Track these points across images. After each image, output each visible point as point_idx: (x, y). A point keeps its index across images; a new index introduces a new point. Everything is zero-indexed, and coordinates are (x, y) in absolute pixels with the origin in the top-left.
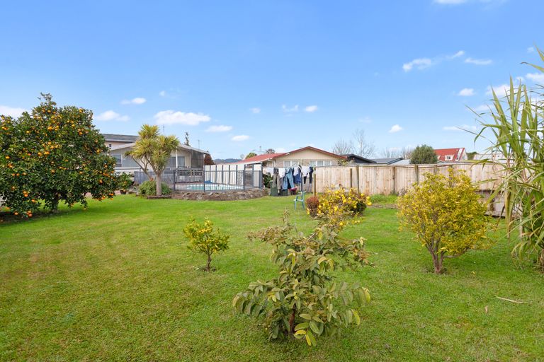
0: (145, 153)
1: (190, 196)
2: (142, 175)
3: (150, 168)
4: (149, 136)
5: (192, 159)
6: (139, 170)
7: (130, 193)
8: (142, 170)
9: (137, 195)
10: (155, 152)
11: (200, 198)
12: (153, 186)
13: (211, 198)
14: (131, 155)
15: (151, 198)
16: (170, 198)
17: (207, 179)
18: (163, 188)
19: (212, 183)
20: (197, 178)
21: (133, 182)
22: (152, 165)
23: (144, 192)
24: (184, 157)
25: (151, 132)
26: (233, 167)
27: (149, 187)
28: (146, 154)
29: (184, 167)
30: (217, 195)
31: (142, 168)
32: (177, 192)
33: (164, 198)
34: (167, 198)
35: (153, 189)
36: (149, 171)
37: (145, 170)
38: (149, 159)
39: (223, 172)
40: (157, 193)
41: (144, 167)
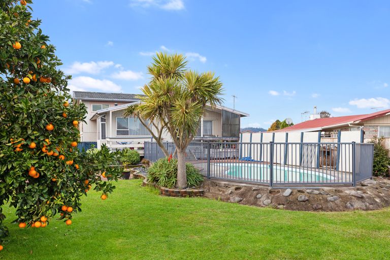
0: (160, 107)
1: (243, 195)
2: (155, 146)
3: (167, 137)
4: (168, 74)
5: (223, 124)
6: (150, 140)
7: (136, 177)
8: (154, 140)
9: (144, 184)
10: (178, 103)
11: (264, 199)
12: (171, 169)
13: (291, 204)
14: (136, 112)
15: (169, 194)
16: (201, 194)
17: (245, 154)
18: (189, 173)
19: (254, 161)
20: (230, 152)
21: (142, 158)
22: (171, 130)
23: (156, 180)
24: (211, 121)
25: (172, 65)
26: (294, 136)
27: (164, 171)
28: (162, 109)
29: (211, 136)
30: (302, 197)
31: (154, 136)
32: (214, 182)
33: (191, 194)
34: (196, 194)
35: (171, 175)
36: (165, 141)
37: (159, 140)
38: (167, 120)
39: (287, 144)
40: (180, 184)
41: (157, 135)
